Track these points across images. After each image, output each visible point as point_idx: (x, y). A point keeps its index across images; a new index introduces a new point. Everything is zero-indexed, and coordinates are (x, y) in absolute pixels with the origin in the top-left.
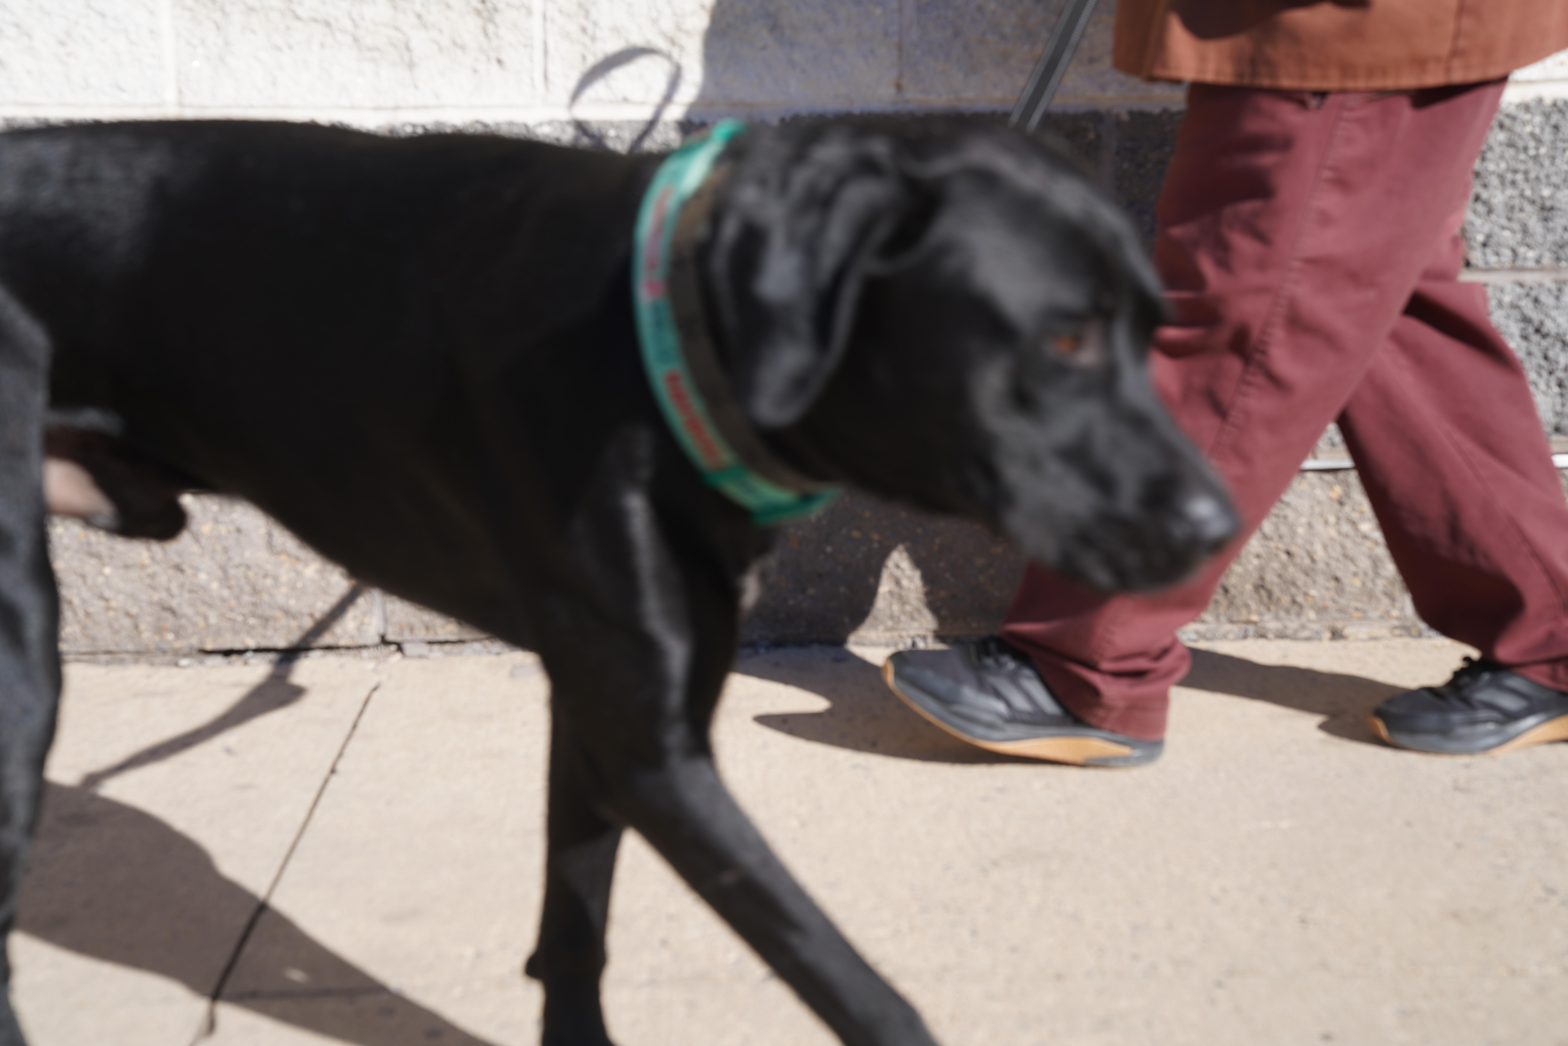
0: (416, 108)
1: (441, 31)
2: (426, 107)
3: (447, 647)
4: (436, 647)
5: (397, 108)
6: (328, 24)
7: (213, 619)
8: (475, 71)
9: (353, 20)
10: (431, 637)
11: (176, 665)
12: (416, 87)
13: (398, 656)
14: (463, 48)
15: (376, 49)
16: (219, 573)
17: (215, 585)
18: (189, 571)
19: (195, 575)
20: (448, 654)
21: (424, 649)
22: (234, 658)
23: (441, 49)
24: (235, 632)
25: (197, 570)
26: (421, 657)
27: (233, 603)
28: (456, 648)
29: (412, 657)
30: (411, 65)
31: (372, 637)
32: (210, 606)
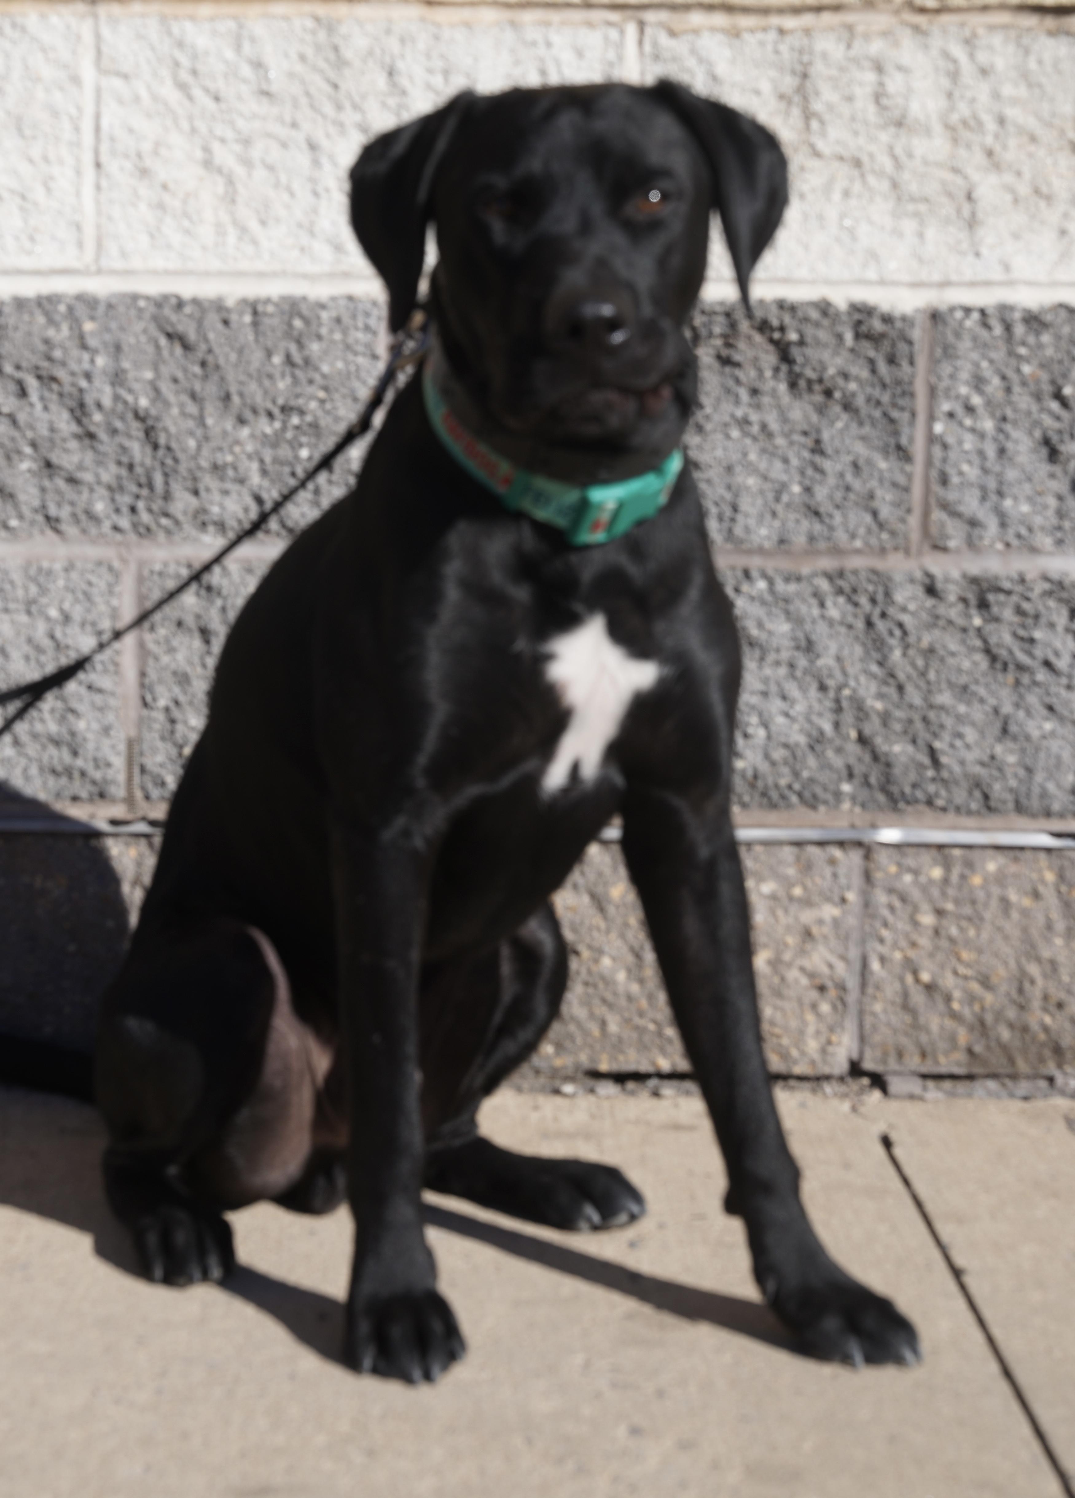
0: (973, 284)
1: (1019, 174)
2: (987, 284)
3: (947, 1085)
4: (930, 1084)
5: (945, 284)
6: (857, 163)
7: (613, 1027)
8: (1063, 232)
9: (895, 158)
10: (928, 1067)
11: (557, 1092)
12: (977, 254)
13: (876, 1095)
14: (1049, 199)
15: (926, 200)
16: (630, 959)
17: (621, 976)
18: (586, 953)
19: (596, 961)
20: (952, 1094)
21: (915, 1086)
22: (631, 1085)
23: (1016, 201)
24: (643, 1047)
25: (599, 952)
26: (912, 1097)
27: (644, 1003)
28: (961, 1087)
29: (897, 1097)
30: (972, 223)
31: (840, 1064)
32: (610, 1006)
